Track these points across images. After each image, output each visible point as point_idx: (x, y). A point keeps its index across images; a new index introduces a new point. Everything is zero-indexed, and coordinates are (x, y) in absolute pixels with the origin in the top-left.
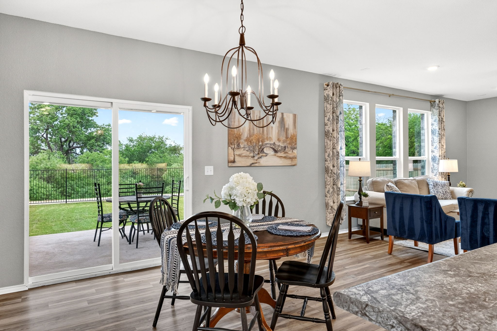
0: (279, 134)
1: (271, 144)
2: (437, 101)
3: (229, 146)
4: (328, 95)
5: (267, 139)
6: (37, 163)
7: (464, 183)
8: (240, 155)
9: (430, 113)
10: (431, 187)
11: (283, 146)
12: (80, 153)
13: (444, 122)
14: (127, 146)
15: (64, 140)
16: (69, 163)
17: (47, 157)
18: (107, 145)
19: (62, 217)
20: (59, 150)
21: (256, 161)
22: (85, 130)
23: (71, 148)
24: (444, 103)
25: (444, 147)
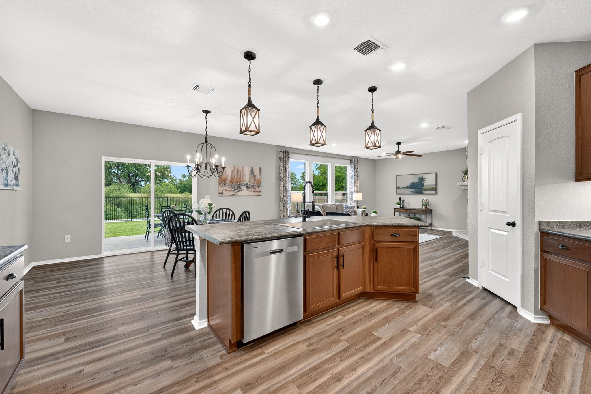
0: (250, 178)
1: (245, 184)
2: (354, 160)
3: (219, 185)
4: (281, 157)
5: (243, 181)
6: (109, 192)
7: (365, 207)
8: (225, 190)
9: (350, 166)
10: (344, 208)
11: (253, 185)
12: (144, 185)
13: (358, 172)
14: (181, 180)
15: (131, 175)
16: (135, 192)
17: (118, 188)
18: (166, 179)
19: (127, 230)
20: (128, 182)
21: (235, 193)
22: (148, 168)
23: (137, 181)
24: (357, 161)
25: (358, 186)
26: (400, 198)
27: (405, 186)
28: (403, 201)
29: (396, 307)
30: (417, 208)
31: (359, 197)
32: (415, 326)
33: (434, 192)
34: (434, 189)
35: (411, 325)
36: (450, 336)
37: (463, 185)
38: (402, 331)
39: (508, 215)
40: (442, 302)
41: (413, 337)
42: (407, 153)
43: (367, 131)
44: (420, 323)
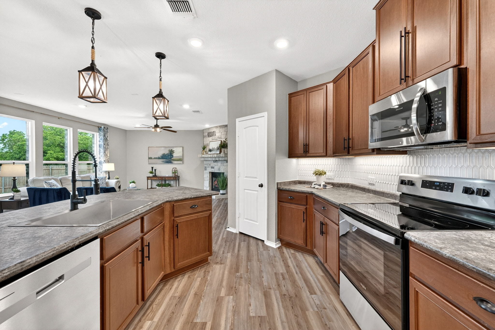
2: (103, 127)
7: (118, 177)
9: (98, 134)
13: (108, 140)
24: (107, 129)
25: (108, 155)
26: (152, 168)
27: (157, 156)
28: (155, 170)
29: (197, 277)
30: (167, 175)
31: (110, 167)
32: (223, 289)
33: (181, 162)
34: (181, 160)
35: (219, 290)
36: (249, 283)
37: (203, 157)
38: (217, 300)
39: (258, 180)
40: (225, 255)
41: (228, 302)
42: (166, 128)
43: (155, 98)
44: (224, 283)
